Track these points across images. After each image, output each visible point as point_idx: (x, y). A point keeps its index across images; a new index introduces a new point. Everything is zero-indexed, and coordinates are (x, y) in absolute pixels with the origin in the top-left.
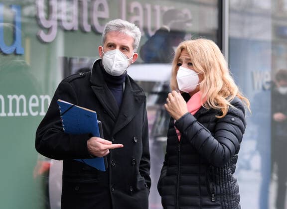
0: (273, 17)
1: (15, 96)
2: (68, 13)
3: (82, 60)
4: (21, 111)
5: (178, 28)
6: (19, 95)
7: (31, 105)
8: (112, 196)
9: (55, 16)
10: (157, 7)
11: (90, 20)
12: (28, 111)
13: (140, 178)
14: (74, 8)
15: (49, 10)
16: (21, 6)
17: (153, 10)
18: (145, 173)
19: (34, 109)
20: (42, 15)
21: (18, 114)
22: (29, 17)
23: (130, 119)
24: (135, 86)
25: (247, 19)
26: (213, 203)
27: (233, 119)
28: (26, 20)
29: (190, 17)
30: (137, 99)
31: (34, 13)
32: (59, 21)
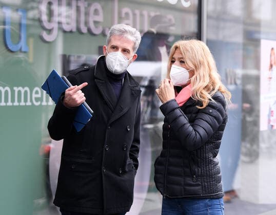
0: (245, 23)
1: (20, 88)
2: (68, 17)
3: (79, 57)
4: (26, 101)
5: (163, 31)
6: (23, 88)
7: (34, 96)
8: (103, 176)
9: (56, 19)
10: (145, 13)
11: (86, 23)
12: (31, 101)
13: (129, 161)
14: (73, 12)
15: (50, 14)
16: (26, 10)
17: (142, 15)
18: (134, 156)
19: (37, 99)
20: (45, 18)
21: (23, 103)
22: (33, 19)
23: (125, 110)
24: (133, 81)
25: (222, 24)
26: (195, 183)
27: (211, 111)
28: (30, 22)
29: (173, 21)
30: (133, 92)
31: (37, 16)
32: (60, 23)
